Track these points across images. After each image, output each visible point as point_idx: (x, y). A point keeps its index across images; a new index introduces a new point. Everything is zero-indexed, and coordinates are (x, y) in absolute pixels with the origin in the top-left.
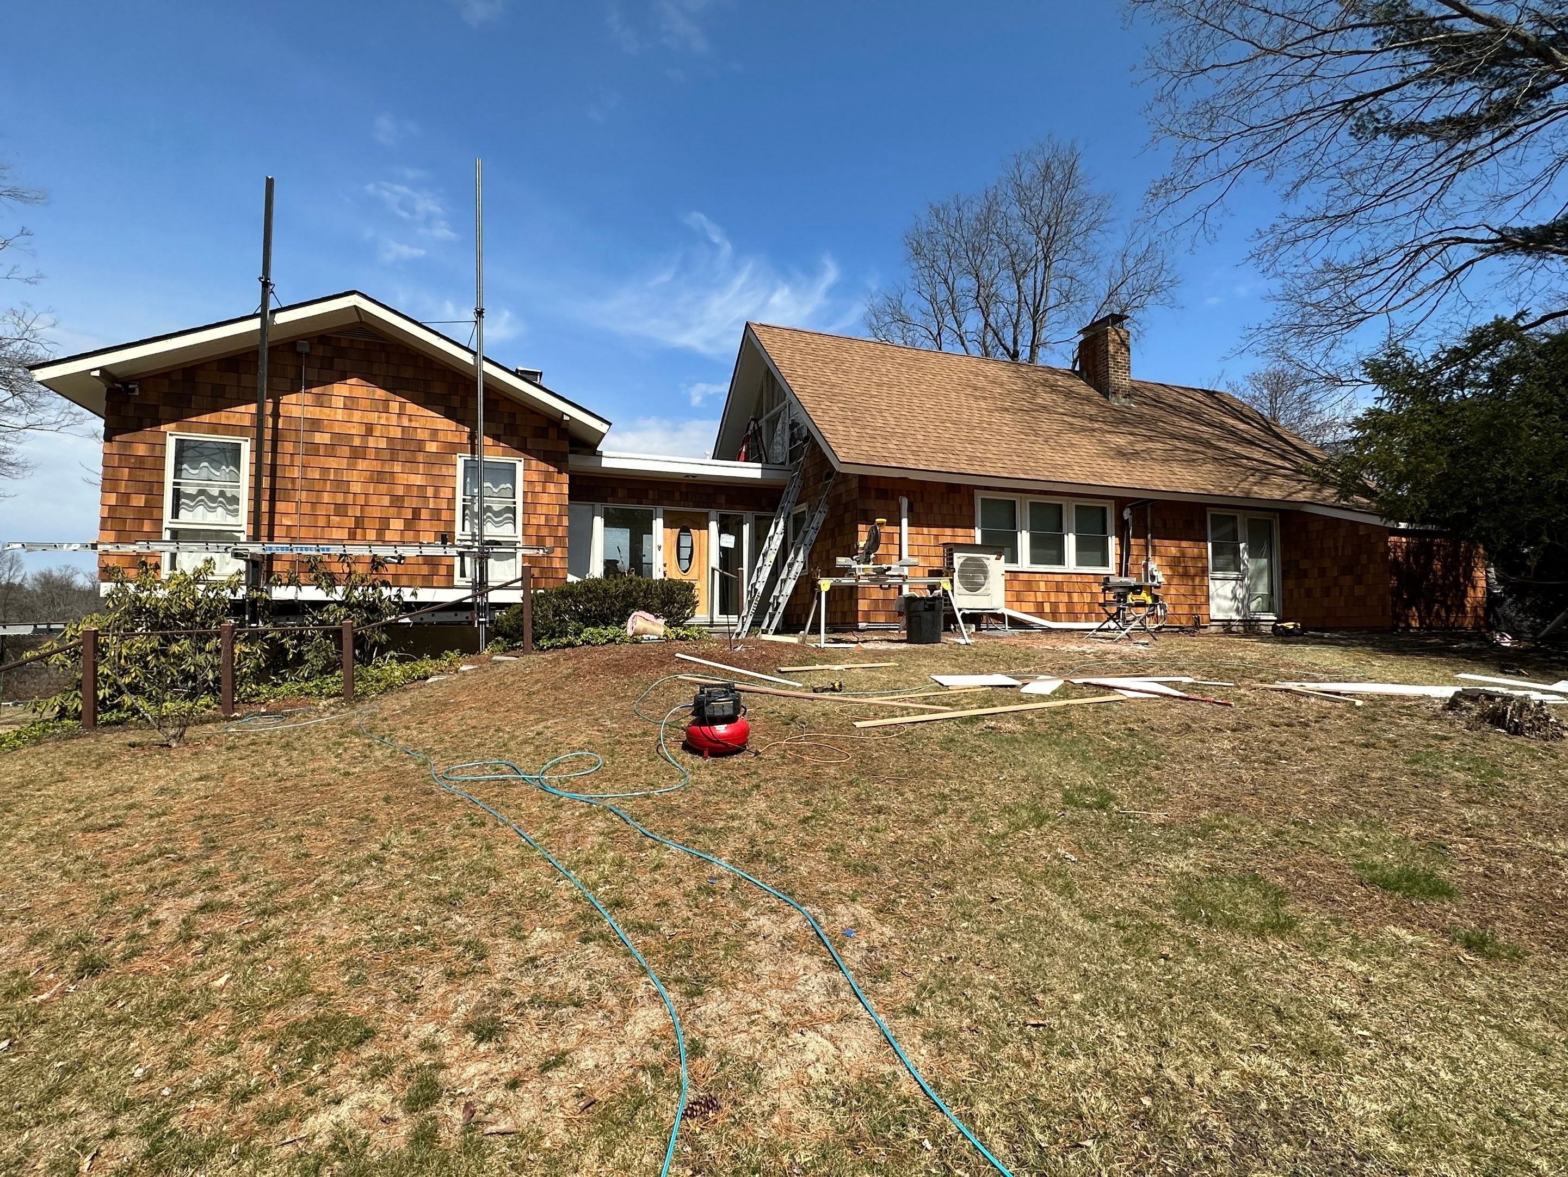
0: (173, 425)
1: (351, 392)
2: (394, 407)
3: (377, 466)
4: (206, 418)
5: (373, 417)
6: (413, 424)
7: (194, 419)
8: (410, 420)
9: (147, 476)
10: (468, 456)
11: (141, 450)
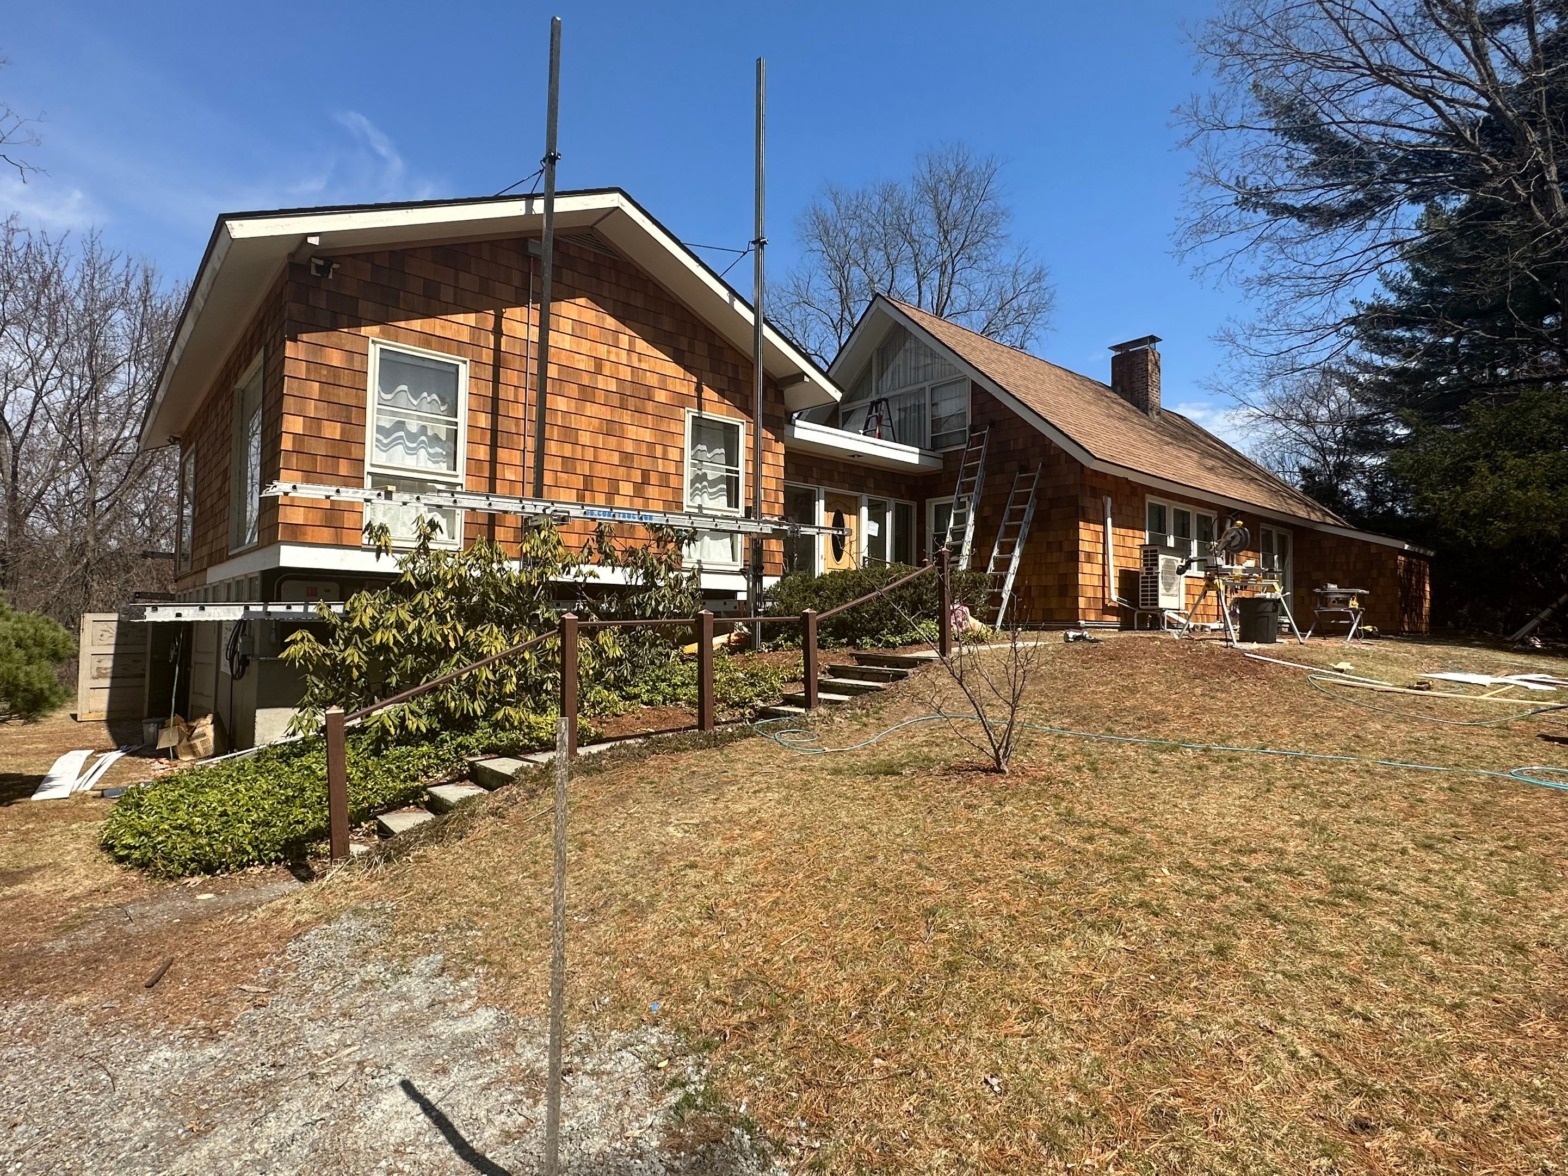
0: (376, 329)
1: (580, 315)
2: (624, 341)
3: (605, 413)
4: (417, 324)
5: (602, 351)
6: (643, 366)
7: (402, 324)
8: (640, 360)
9: (343, 396)
10: (694, 411)
11: (335, 358)
